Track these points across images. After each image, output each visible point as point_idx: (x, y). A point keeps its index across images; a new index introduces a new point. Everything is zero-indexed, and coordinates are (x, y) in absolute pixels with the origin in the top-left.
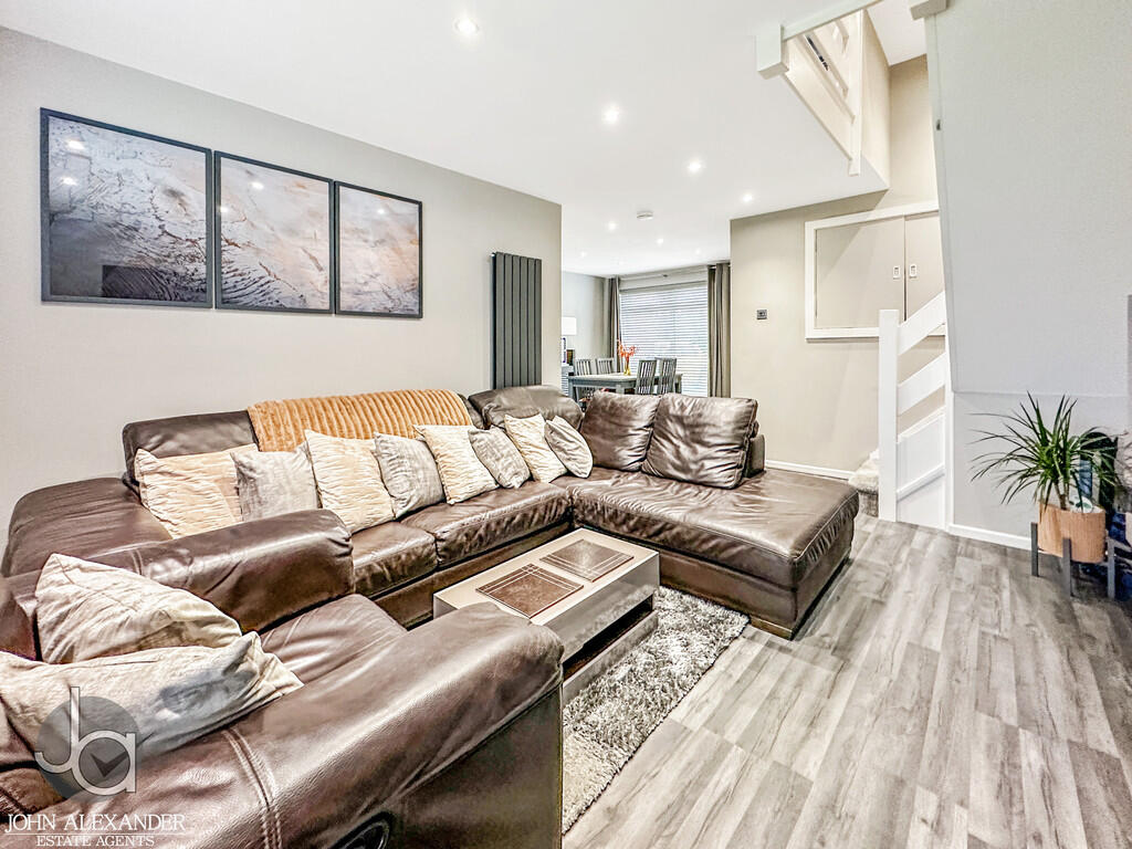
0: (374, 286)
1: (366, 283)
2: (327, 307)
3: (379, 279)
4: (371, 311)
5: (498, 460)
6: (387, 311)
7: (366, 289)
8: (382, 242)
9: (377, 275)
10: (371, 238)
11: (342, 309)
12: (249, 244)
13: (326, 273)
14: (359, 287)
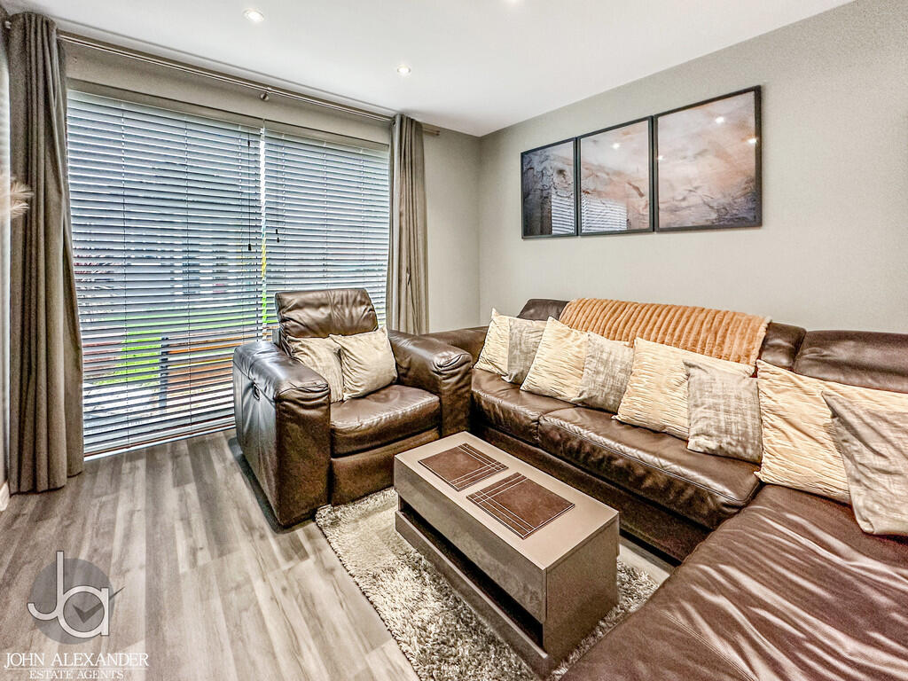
0: (694, 199)
1: (684, 199)
2: (647, 225)
3: (699, 192)
4: (690, 225)
5: (696, 406)
6: (709, 223)
7: (684, 204)
8: (702, 153)
9: (696, 188)
10: (690, 153)
11: (661, 226)
12: (595, 190)
13: (647, 198)
14: (677, 203)
